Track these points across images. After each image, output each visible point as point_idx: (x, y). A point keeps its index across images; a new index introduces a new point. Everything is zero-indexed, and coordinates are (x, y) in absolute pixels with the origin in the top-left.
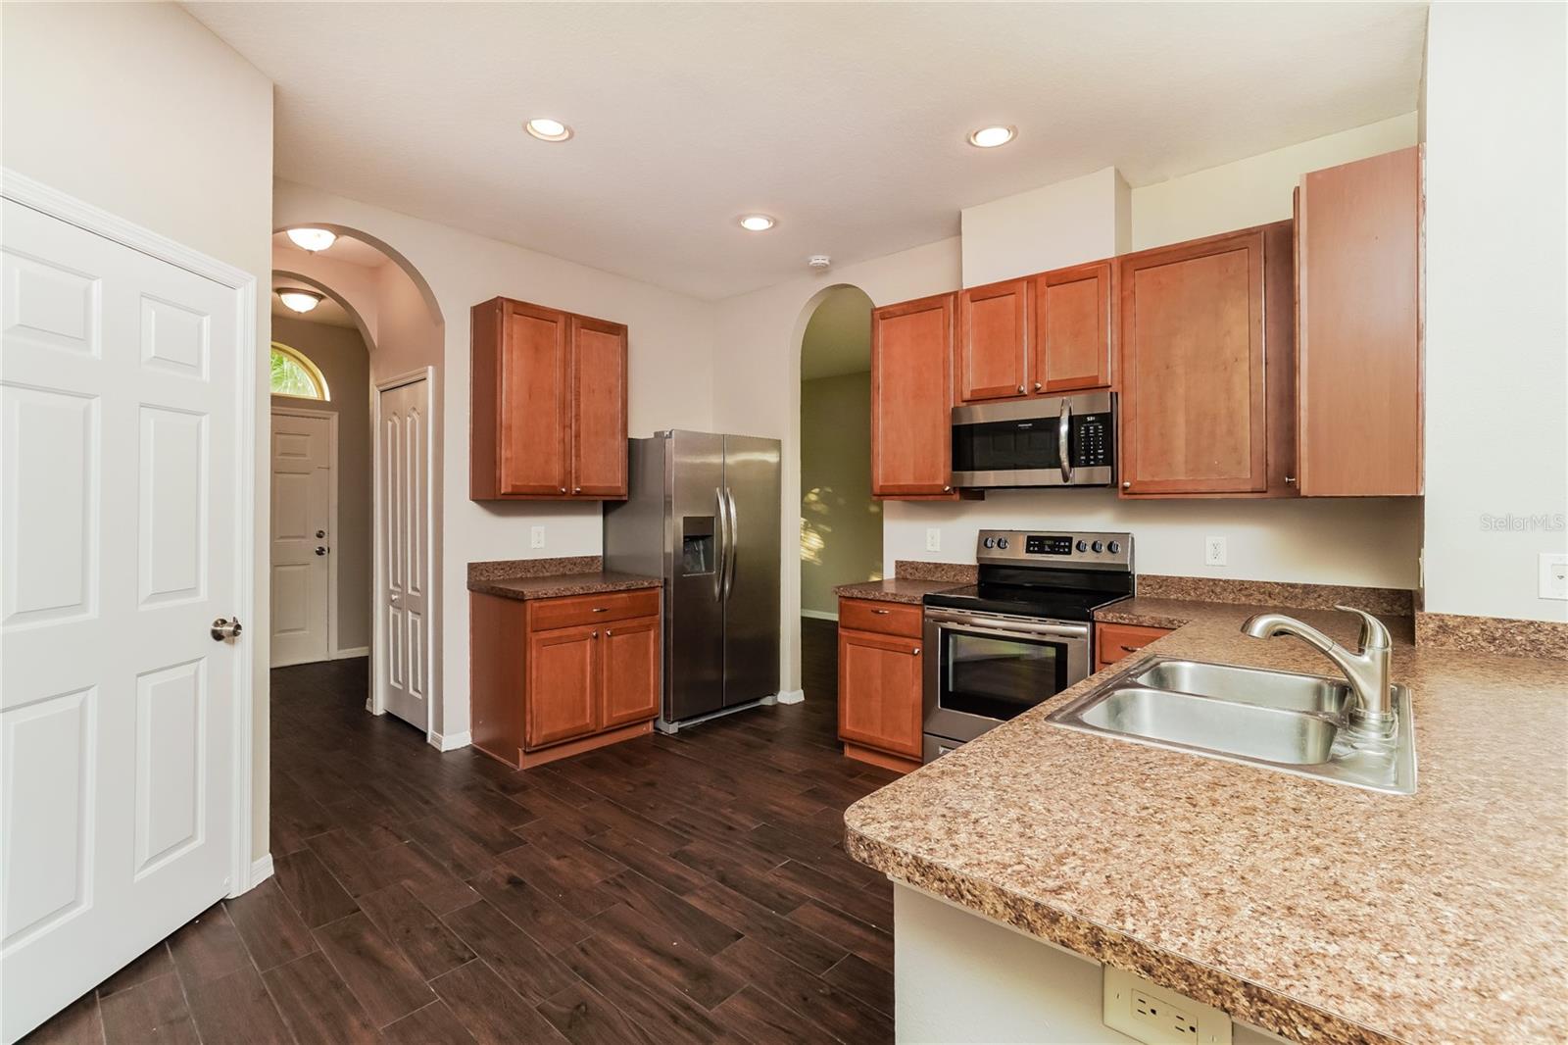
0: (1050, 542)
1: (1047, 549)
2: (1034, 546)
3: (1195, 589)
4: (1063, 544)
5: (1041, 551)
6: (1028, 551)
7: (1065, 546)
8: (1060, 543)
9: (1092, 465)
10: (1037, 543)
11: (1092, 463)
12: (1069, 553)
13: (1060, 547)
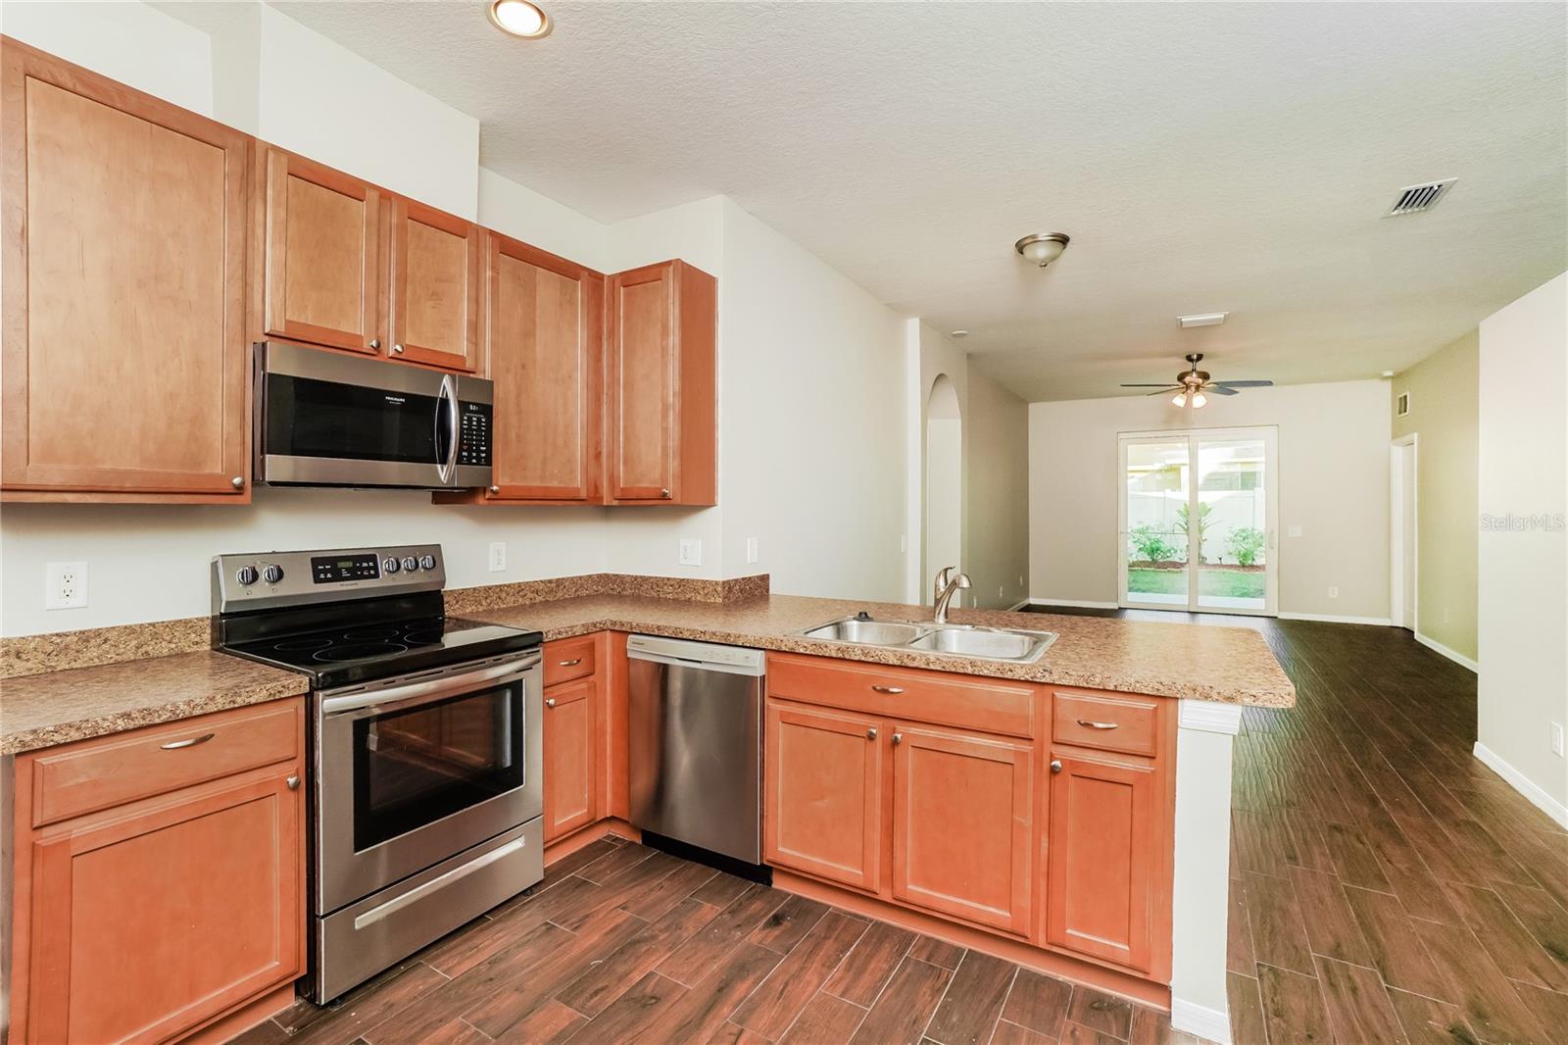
0: (350, 564)
1: (345, 574)
2: (325, 572)
3: (486, 598)
4: (365, 565)
5: (337, 577)
6: (317, 580)
7: (369, 568)
8: (361, 564)
9: (474, 464)
10: (326, 566)
11: (474, 461)
12: (376, 576)
13: (362, 569)
